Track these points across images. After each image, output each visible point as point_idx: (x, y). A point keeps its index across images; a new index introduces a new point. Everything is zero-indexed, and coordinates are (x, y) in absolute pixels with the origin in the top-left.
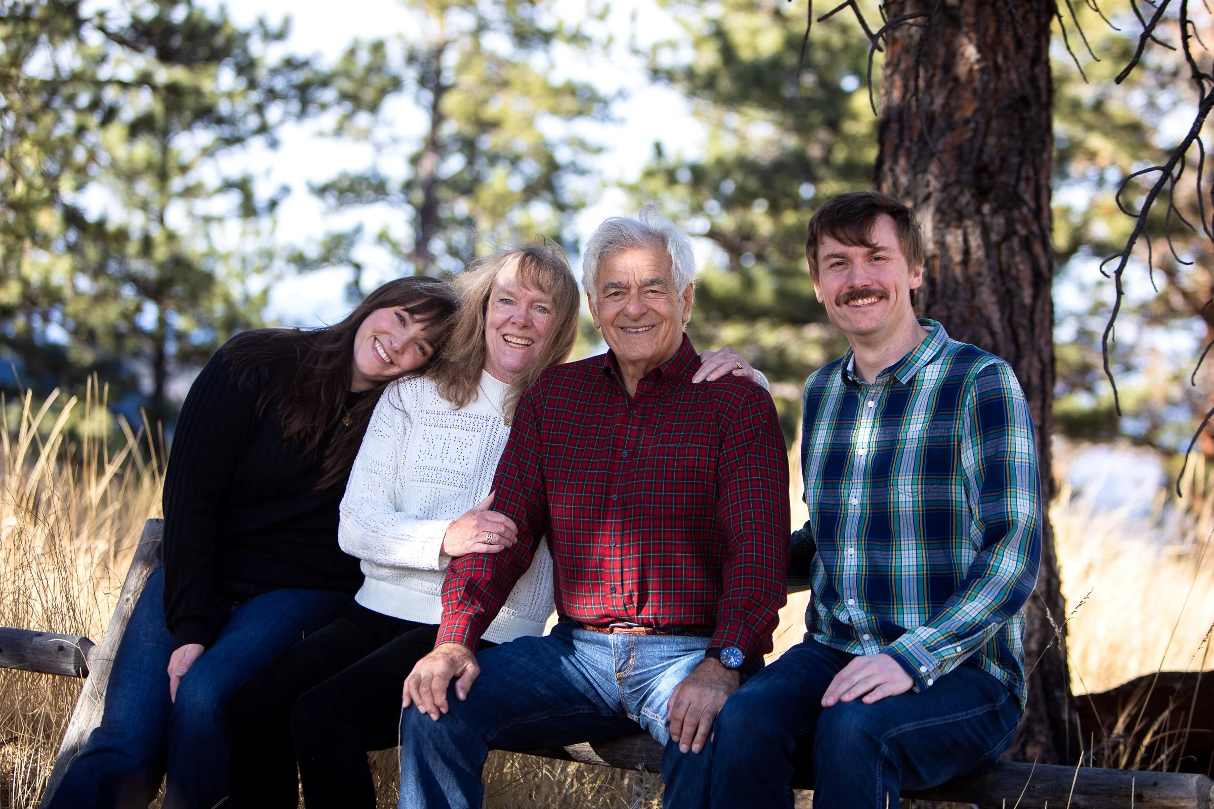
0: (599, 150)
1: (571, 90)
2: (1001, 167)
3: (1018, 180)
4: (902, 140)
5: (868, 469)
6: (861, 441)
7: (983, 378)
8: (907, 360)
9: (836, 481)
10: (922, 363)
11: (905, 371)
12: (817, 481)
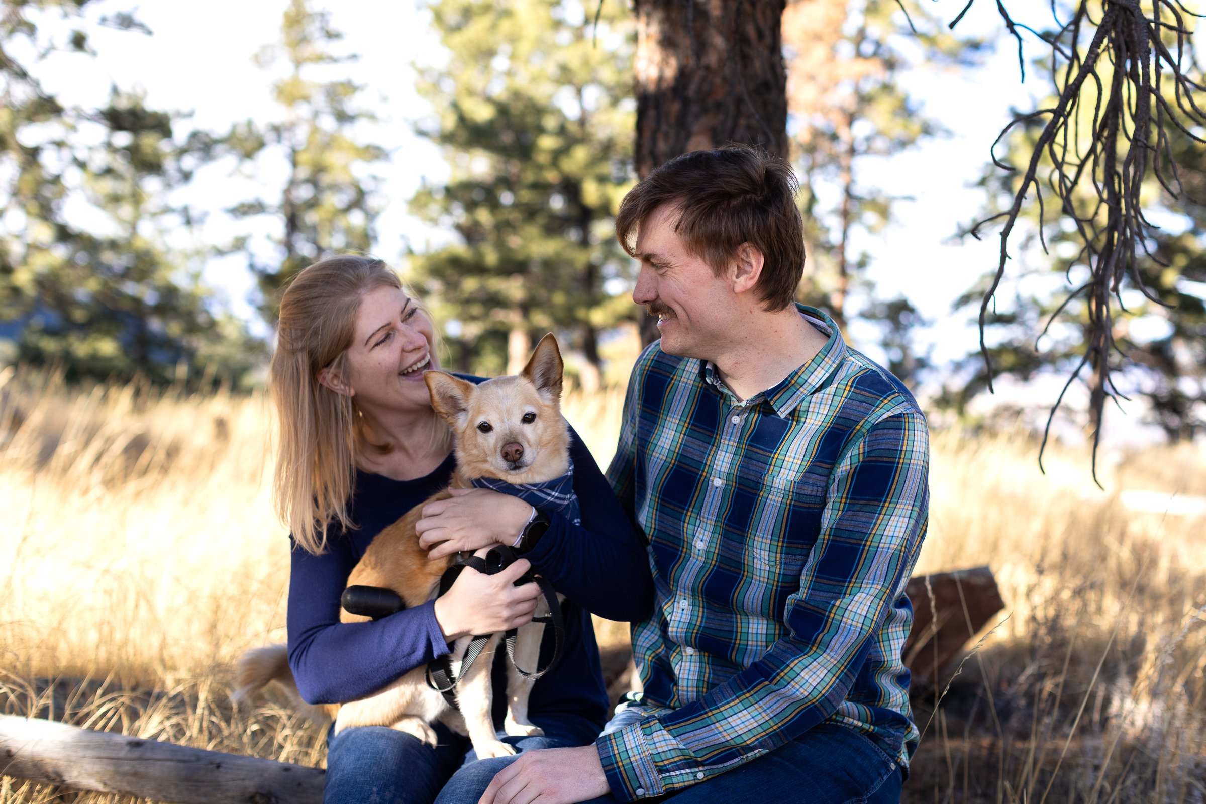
5: (723, 509)
6: (718, 469)
7: (879, 432)
8: (790, 382)
9: (680, 510)
10: (808, 389)
11: (785, 397)
12: (654, 498)
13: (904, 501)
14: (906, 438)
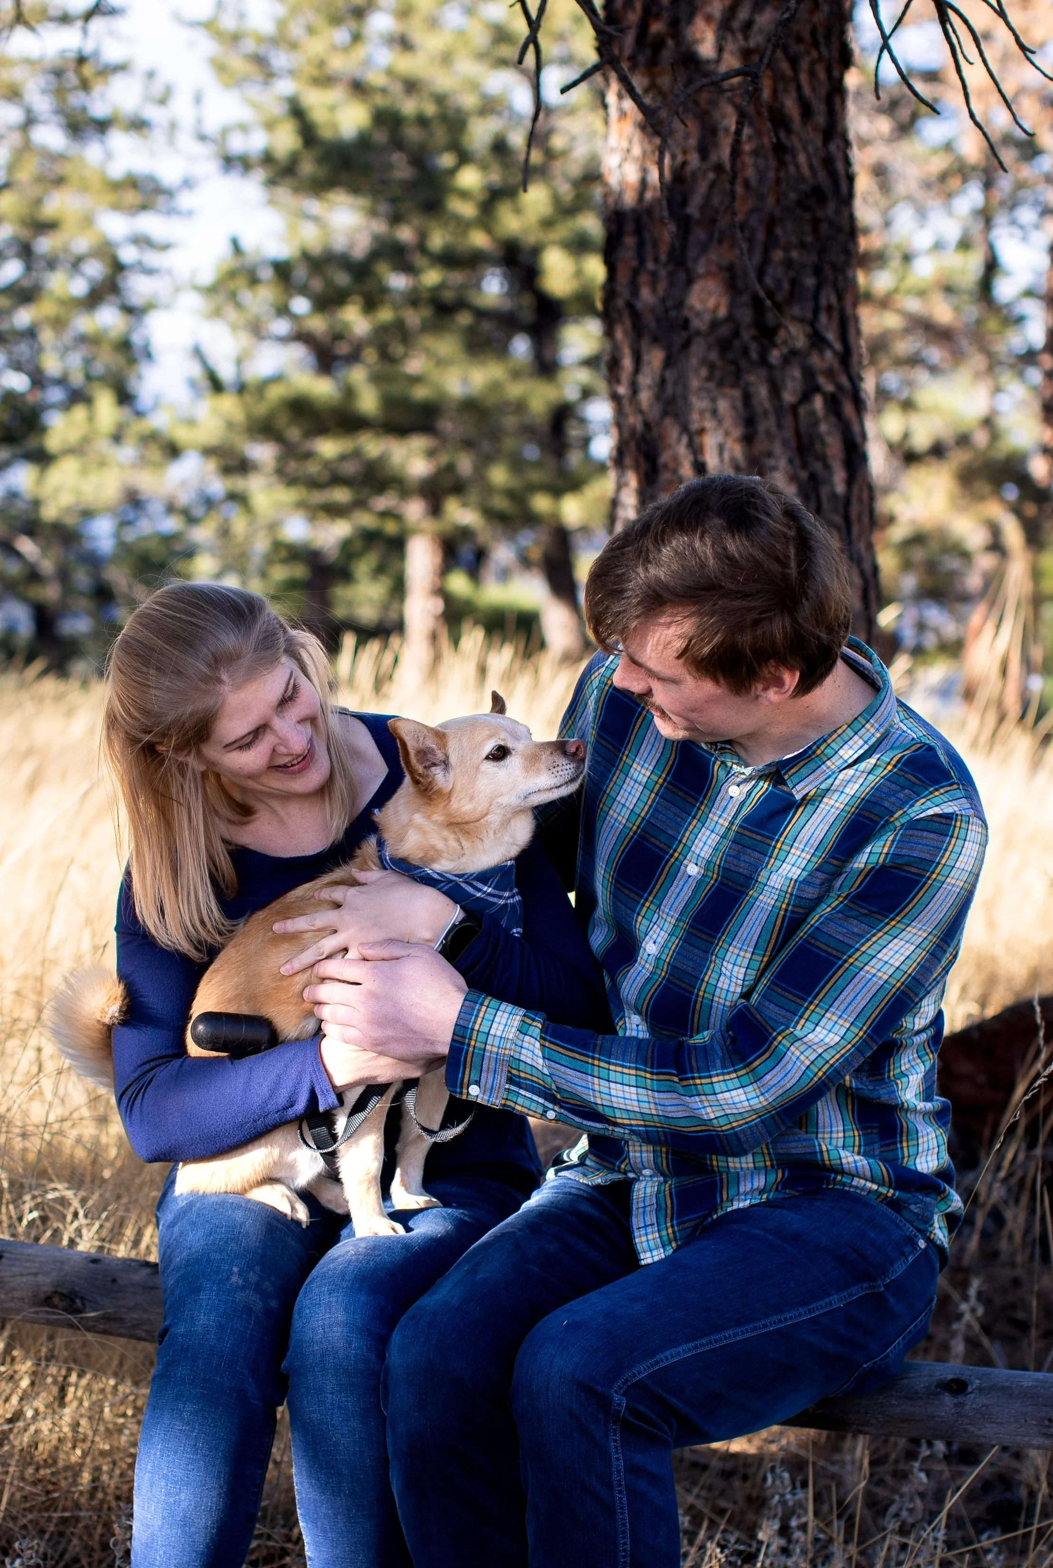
0: (165, 247)
1: (132, 182)
2: (791, 294)
3: (816, 311)
4: (642, 261)
5: (692, 906)
6: (697, 852)
7: (916, 833)
8: (814, 752)
9: (636, 897)
10: (837, 764)
11: (804, 771)
12: (607, 876)
13: (919, 926)
14: (950, 849)
